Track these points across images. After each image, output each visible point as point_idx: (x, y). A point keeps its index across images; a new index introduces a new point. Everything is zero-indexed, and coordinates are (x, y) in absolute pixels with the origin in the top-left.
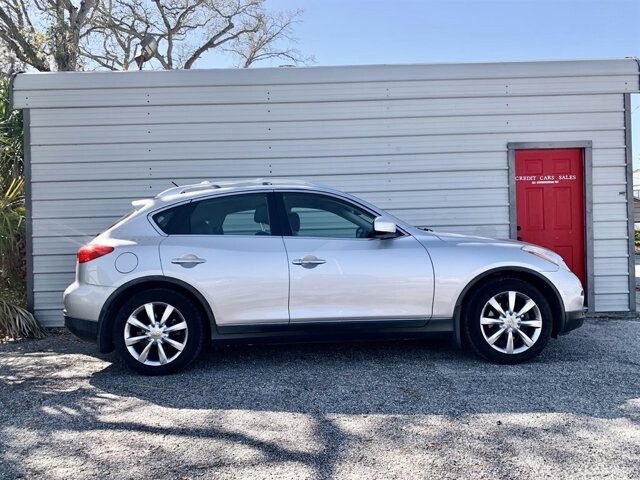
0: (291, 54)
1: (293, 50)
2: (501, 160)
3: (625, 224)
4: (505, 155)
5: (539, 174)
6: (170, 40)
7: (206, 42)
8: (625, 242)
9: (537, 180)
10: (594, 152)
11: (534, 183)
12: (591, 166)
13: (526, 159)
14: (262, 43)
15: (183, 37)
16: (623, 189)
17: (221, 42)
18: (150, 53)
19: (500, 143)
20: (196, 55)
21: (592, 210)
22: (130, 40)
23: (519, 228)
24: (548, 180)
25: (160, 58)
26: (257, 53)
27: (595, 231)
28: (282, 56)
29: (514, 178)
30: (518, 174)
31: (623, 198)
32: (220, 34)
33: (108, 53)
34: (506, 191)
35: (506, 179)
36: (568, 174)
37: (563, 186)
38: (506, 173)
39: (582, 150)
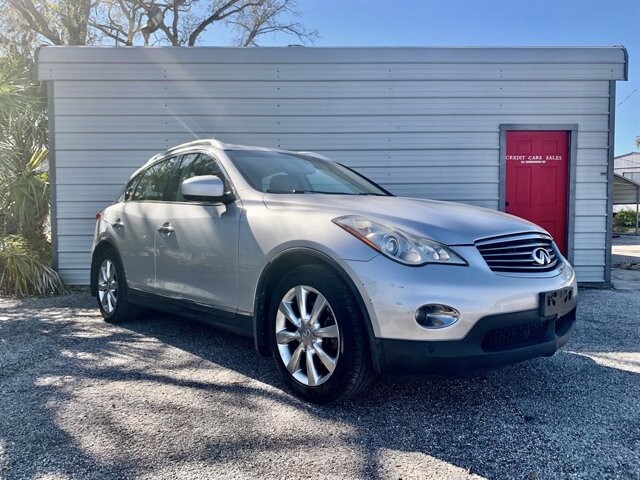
0: (296, 28)
2: (493, 140)
3: (605, 202)
4: (497, 135)
5: (526, 155)
6: (176, 11)
7: (211, 14)
8: (604, 219)
9: (526, 159)
10: (579, 135)
11: (523, 162)
12: (576, 148)
13: (516, 139)
14: (265, 17)
15: (187, 8)
16: (604, 170)
17: (226, 15)
18: (156, 24)
19: (493, 124)
20: (202, 27)
21: (575, 188)
22: (135, 10)
23: (507, 204)
24: (536, 160)
25: (166, 29)
26: (262, 27)
27: (577, 208)
28: (285, 30)
29: (505, 157)
30: (508, 154)
31: (604, 179)
32: (225, 7)
33: (112, 22)
34: (497, 169)
35: (497, 158)
36: (555, 154)
37: (550, 165)
38: (497, 152)
39: (568, 133)
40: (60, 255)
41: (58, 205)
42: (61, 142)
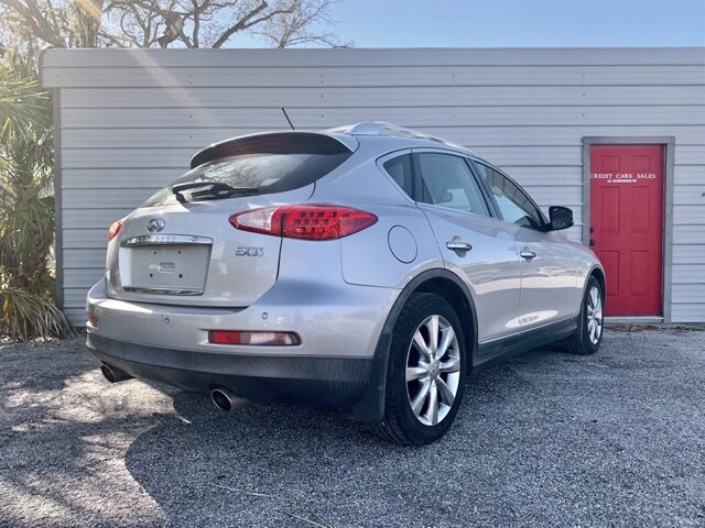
1: (331, 35)
2: (574, 156)
4: (579, 150)
5: (615, 172)
6: (196, 20)
7: (236, 22)
9: (614, 178)
10: (677, 149)
11: (609, 181)
12: (673, 164)
13: (601, 154)
14: (295, 26)
15: (209, 16)
17: (252, 24)
18: (175, 33)
19: (575, 137)
20: (225, 37)
21: (672, 212)
22: (151, 18)
23: (592, 231)
24: (625, 179)
25: (185, 40)
27: (675, 236)
29: (588, 176)
30: (593, 171)
32: (250, 16)
33: (125, 33)
34: (579, 189)
35: (579, 176)
36: (648, 172)
37: (642, 185)
38: (579, 169)
39: (663, 146)
40: (66, 292)
41: (65, 232)
42: (67, 159)
